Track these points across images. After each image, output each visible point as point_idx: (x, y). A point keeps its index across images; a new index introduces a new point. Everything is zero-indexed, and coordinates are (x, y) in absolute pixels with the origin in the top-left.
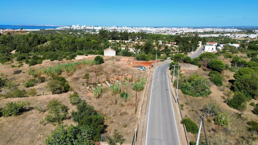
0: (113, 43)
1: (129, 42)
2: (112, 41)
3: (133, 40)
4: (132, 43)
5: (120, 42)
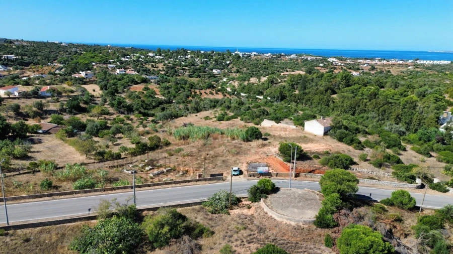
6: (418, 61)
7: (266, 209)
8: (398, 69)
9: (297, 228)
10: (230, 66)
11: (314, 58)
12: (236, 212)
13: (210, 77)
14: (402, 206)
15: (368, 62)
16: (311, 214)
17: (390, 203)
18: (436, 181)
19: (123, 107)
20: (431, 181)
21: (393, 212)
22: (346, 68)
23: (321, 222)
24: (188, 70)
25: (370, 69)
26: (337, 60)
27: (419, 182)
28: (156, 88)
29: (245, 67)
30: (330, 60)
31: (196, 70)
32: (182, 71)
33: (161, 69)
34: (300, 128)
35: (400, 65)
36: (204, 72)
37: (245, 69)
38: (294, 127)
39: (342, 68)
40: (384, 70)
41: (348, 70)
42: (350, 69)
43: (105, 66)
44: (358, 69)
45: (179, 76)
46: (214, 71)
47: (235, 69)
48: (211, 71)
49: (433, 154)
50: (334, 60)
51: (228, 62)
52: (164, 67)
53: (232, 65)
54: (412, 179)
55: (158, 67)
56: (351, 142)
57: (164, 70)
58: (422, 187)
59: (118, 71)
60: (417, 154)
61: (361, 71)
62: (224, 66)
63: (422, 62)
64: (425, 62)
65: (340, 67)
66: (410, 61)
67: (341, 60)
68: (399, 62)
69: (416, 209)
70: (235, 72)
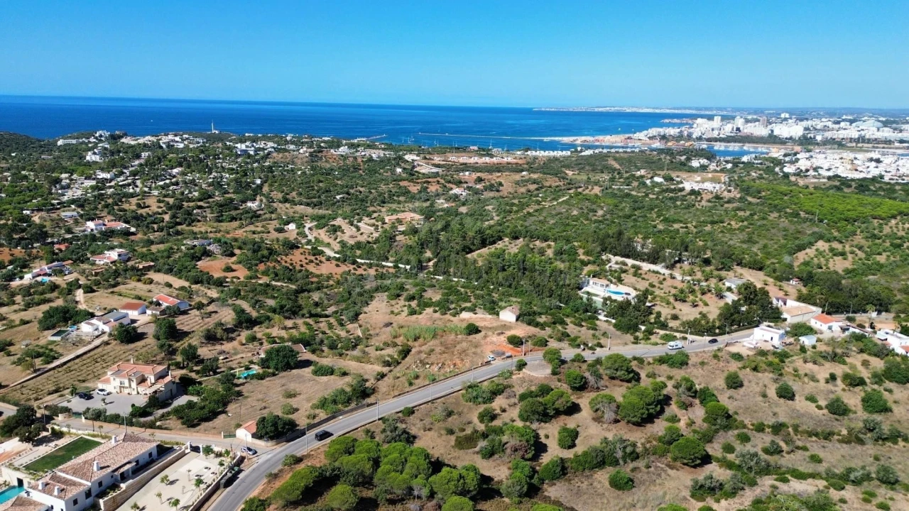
0: (617, 266)
1: (654, 272)
2: (617, 263)
3: (667, 267)
4: (660, 274)
5: (633, 266)
6: (529, 153)
7: (529, 373)
8: (510, 178)
9: (545, 378)
10: (266, 189)
11: (382, 153)
12: (514, 377)
13: (251, 218)
14: (579, 361)
15: (465, 161)
16: (549, 371)
17: (573, 361)
18: (590, 345)
19: (287, 311)
20: (587, 345)
21: (576, 364)
22: (442, 181)
23: (554, 373)
24: (208, 207)
25: (476, 180)
26: (418, 158)
27: (582, 346)
28: (233, 263)
29: (293, 190)
30: (409, 157)
31: (221, 206)
32: (199, 211)
33: (160, 210)
34: (495, 316)
35: (508, 163)
36: (236, 209)
37: (294, 194)
38: (490, 316)
39: (438, 181)
40: (493, 182)
41: (447, 185)
42: (450, 182)
43: (54, 216)
44: (461, 182)
45: (199, 221)
46: (249, 204)
47: (277, 195)
48: (244, 206)
49: (583, 324)
50: (415, 157)
51: (258, 181)
52: (162, 205)
53: (266, 185)
54: (578, 346)
55: (148, 207)
56: (537, 325)
57: (166, 213)
58: (584, 349)
59: (91, 225)
60: (575, 327)
61: (465, 185)
62: (254, 190)
63: (534, 153)
64: (538, 153)
65: (435, 180)
66: (519, 153)
67: (425, 158)
68: (505, 160)
69: (586, 361)
70: (280, 202)
